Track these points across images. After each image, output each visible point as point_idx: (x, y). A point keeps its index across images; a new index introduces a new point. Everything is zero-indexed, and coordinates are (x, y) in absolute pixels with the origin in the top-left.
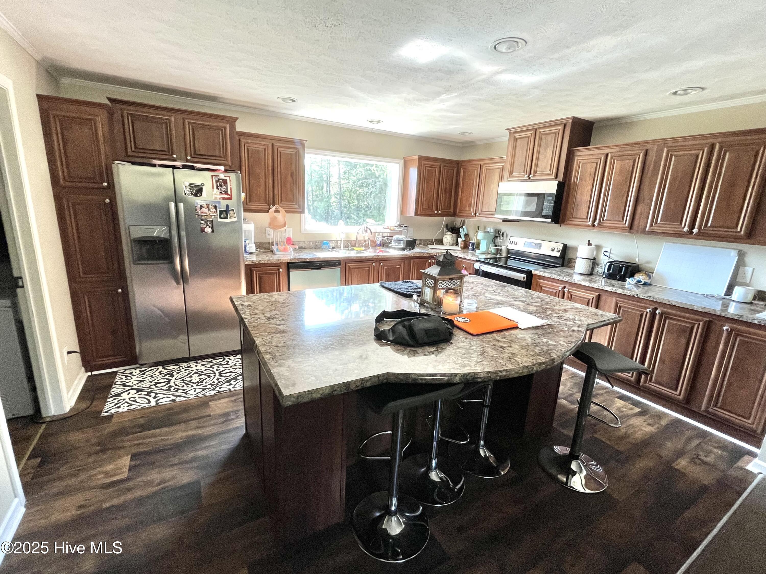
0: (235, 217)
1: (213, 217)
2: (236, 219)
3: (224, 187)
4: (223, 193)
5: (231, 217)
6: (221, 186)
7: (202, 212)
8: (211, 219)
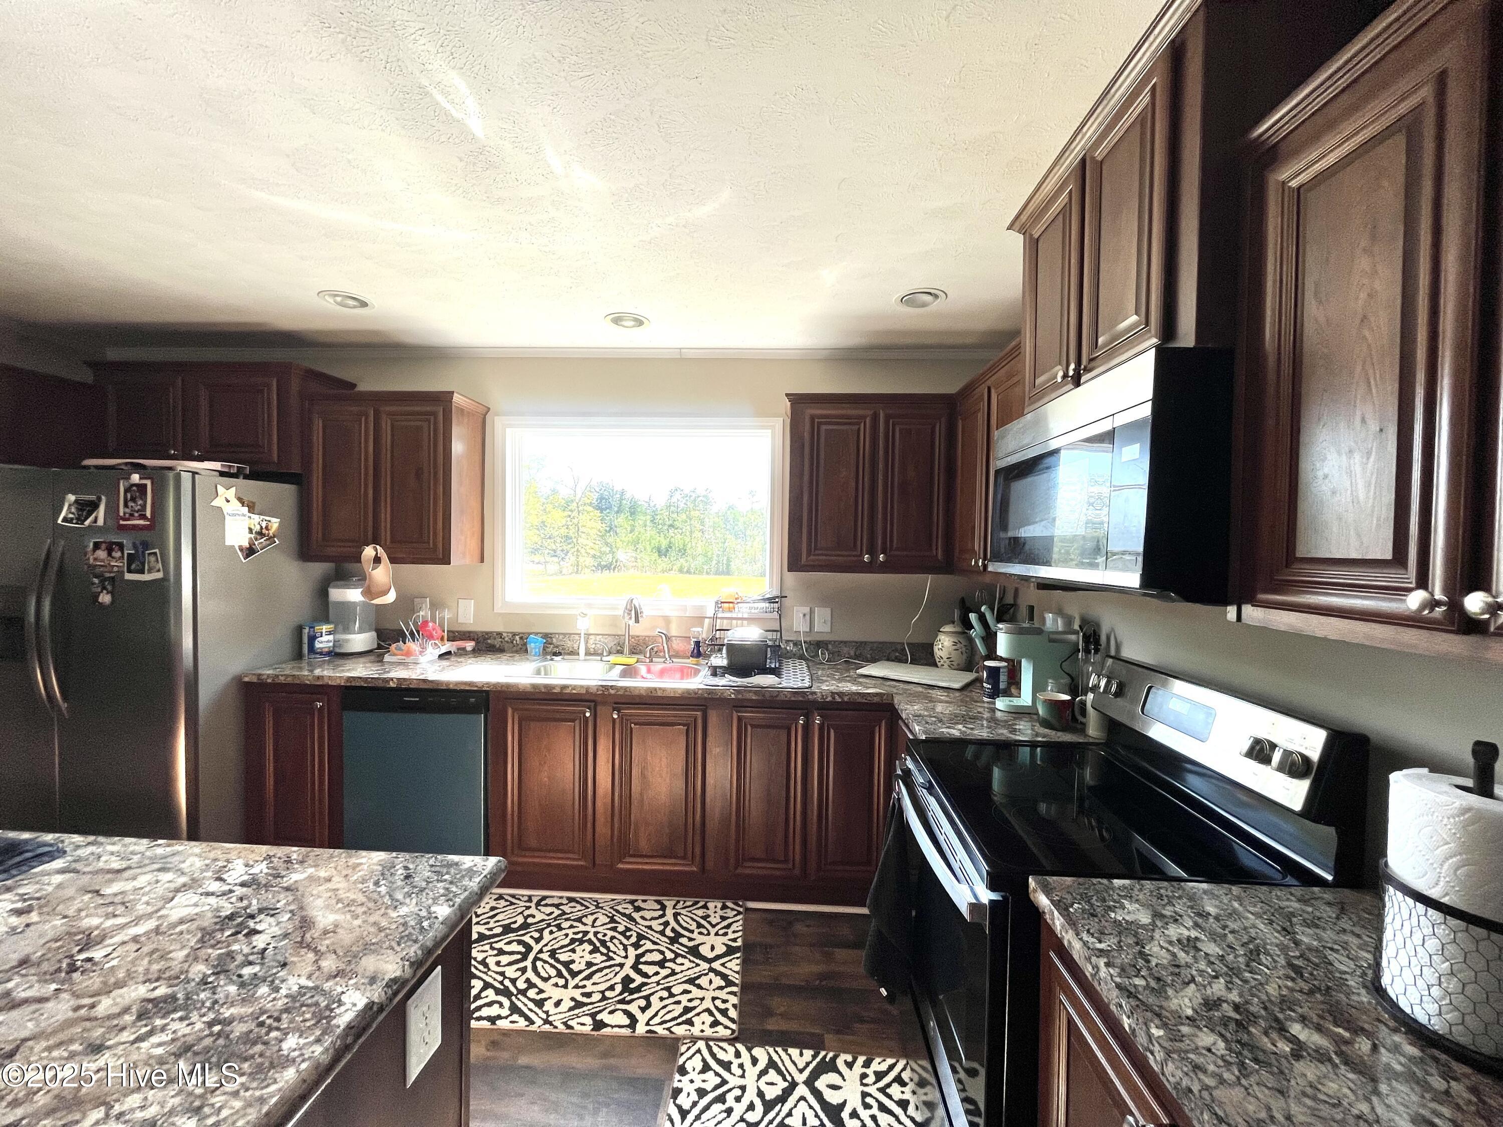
0: (159, 571)
1: (115, 569)
2: (160, 575)
3: (140, 502)
4: (136, 515)
5: (150, 571)
6: (133, 499)
7: (95, 559)
8: (112, 575)
